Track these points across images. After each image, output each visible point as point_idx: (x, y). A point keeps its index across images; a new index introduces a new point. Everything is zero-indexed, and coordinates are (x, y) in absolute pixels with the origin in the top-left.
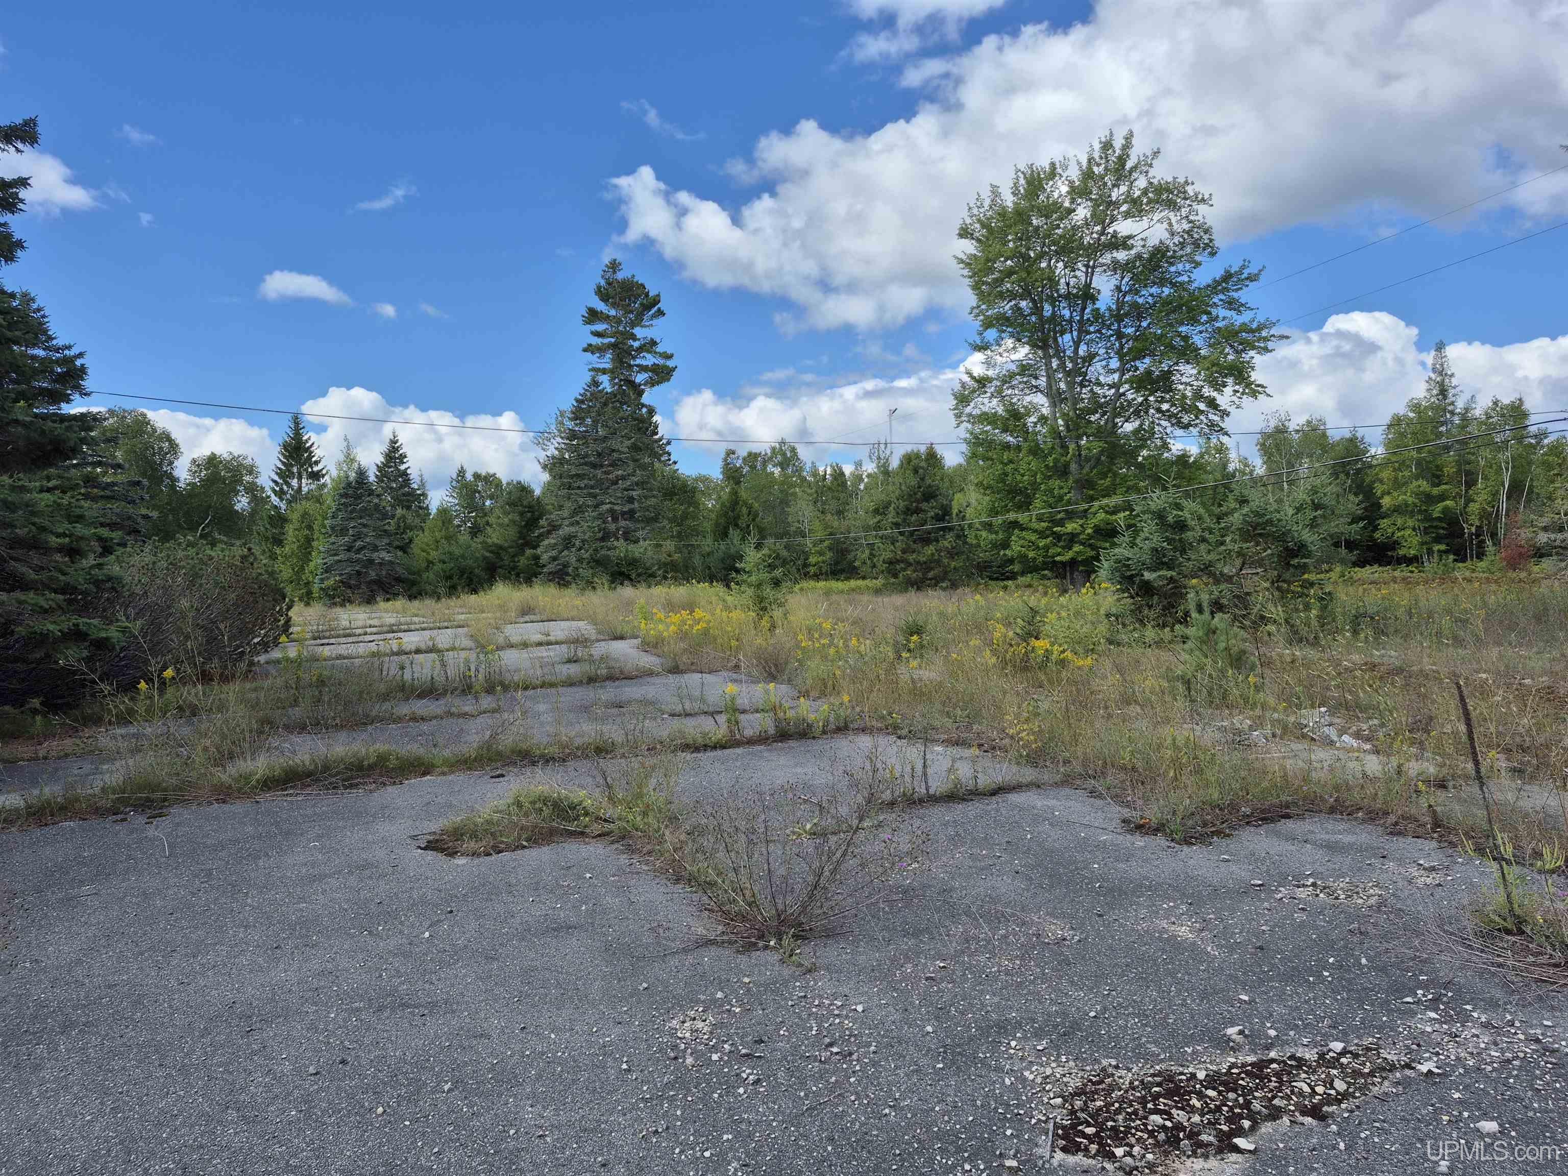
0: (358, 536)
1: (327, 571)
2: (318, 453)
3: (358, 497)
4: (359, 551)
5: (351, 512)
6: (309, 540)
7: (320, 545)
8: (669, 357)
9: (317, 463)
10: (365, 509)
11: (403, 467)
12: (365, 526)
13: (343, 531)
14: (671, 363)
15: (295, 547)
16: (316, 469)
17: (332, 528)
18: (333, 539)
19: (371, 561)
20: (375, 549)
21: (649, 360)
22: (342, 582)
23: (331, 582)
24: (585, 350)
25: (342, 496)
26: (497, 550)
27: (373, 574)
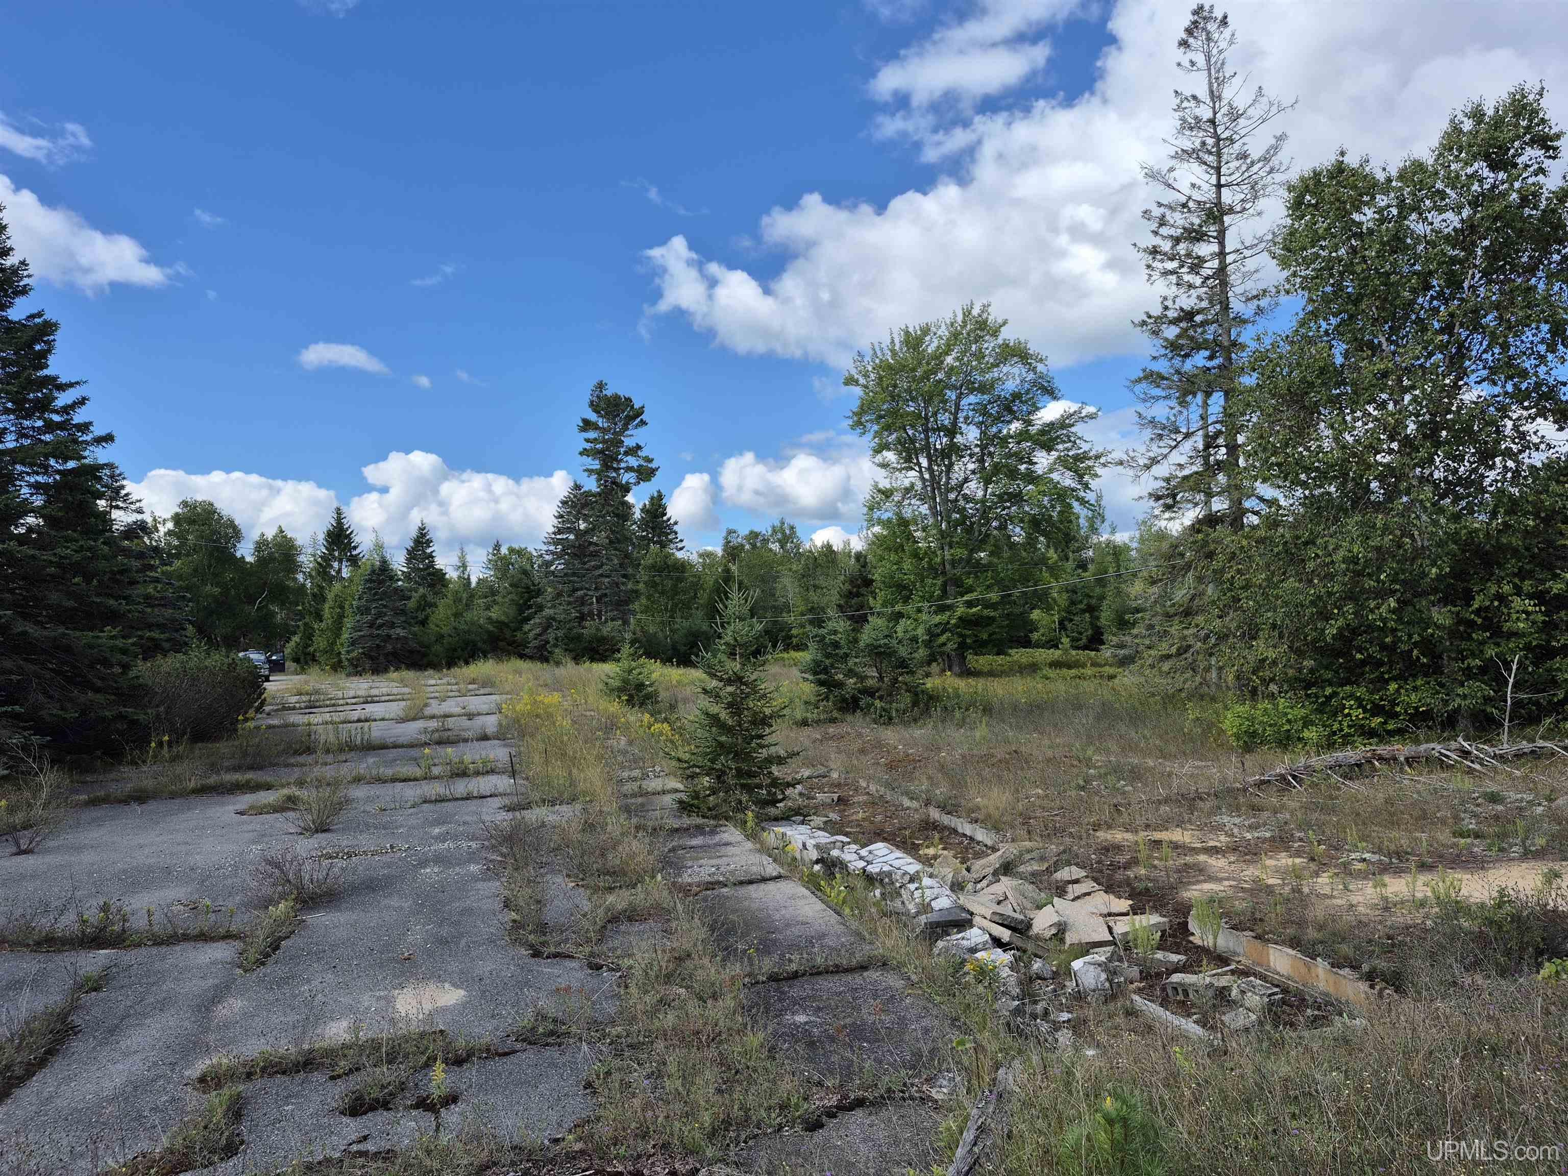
0: (380, 615)
1: (353, 644)
2: (356, 539)
3: (381, 582)
4: (380, 627)
5: (375, 594)
6: (341, 616)
7: (349, 623)
8: (650, 461)
9: (355, 548)
10: (385, 593)
11: (429, 551)
12: (385, 606)
13: (367, 610)
14: (653, 465)
15: (330, 622)
16: (354, 553)
17: (358, 608)
18: (358, 618)
19: (389, 636)
20: (392, 625)
21: (633, 461)
22: (363, 653)
23: (355, 654)
24: (581, 454)
25: (367, 581)
26: (500, 625)
27: (389, 647)
